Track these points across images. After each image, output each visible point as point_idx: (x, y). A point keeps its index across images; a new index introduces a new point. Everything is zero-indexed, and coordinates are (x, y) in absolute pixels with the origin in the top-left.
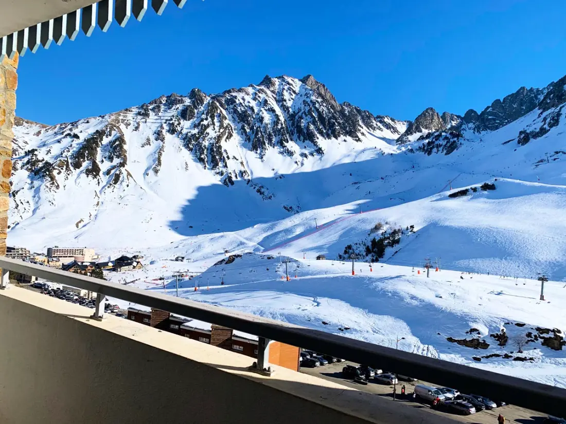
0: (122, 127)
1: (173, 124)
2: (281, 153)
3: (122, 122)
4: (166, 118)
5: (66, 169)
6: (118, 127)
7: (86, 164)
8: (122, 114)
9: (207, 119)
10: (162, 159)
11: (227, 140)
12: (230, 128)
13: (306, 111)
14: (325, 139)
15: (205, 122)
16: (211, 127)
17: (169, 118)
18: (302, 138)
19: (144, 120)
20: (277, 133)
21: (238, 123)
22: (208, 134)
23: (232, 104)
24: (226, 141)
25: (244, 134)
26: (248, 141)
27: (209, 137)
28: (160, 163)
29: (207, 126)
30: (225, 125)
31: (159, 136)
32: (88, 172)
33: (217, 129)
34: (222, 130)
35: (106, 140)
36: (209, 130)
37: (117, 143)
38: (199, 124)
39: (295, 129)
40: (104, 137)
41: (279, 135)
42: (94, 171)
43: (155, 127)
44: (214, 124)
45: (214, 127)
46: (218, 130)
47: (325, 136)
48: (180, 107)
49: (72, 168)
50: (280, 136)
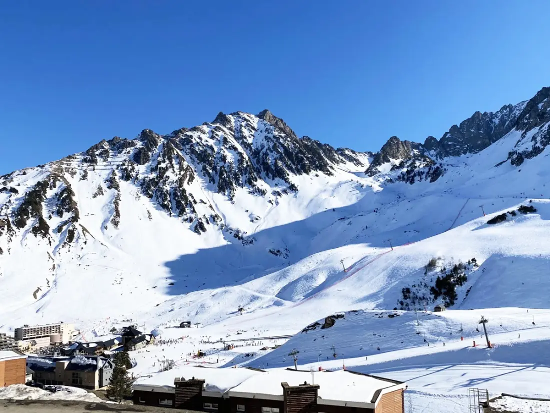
0: (67, 176)
1: (126, 169)
2: (250, 193)
3: (66, 171)
4: (117, 163)
5: (8, 229)
6: (62, 177)
7: (31, 222)
8: (65, 162)
9: (164, 162)
10: (120, 208)
11: (190, 183)
12: (190, 170)
13: (271, 147)
14: (296, 175)
15: (163, 165)
16: (171, 170)
17: (121, 163)
18: (270, 175)
19: (92, 167)
20: (244, 172)
21: (198, 164)
22: (168, 177)
23: (188, 144)
24: (188, 183)
25: (207, 175)
26: (212, 182)
27: (169, 180)
28: (119, 213)
29: (166, 169)
30: (185, 167)
31: (112, 183)
32: (35, 231)
33: (177, 171)
34: (182, 173)
35: (50, 193)
36: (168, 174)
37: (65, 195)
38: (157, 167)
39: (262, 167)
40: (48, 190)
41: (245, 174)
42: (42, 229)
43: (105, 174)
44: (172, 166)
45: (173, 170)
46: (178, 173)
47: (296, 172)
48: (131, 150)
49: (14, 228)
50: (247, 175)
